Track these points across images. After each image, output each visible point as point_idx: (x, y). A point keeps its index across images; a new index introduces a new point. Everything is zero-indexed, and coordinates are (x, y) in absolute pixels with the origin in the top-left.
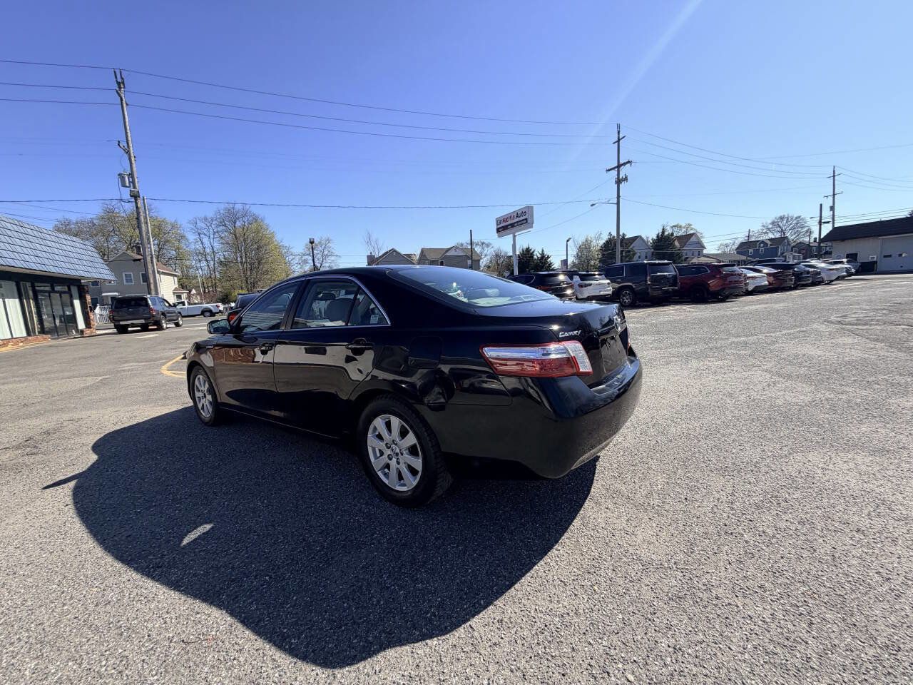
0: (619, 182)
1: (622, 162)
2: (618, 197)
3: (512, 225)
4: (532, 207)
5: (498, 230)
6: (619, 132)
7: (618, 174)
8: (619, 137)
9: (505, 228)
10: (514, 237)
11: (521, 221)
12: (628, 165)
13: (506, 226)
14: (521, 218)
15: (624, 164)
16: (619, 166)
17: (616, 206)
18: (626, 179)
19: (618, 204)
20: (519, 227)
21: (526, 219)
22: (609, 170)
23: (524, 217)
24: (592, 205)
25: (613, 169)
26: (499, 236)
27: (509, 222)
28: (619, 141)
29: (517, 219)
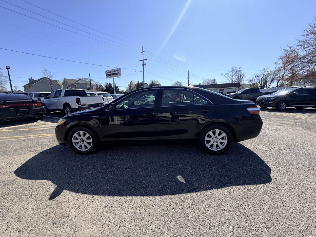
0: (144, 65)
1: (144, 59)
2: (144, 70)
3: (113, 74)
4: (121, 69)
5: (107, 75)
6: (143, 49)
7: (143, 63)
8: (143, 51)
9: (110, 75)
10: (114, 79)
11: (116, 73)
13: (109, 74)
14: (117, 72)
15: (145, 60)
16: (143, 60)
17: (143, 73)
18: (145, 65)
19: (143, 72)
20: (116, 75)
21: (119, 73)
22: (140, 61)
23: (118, 72)
24: (135, 71)
25: (142, 60)
26: (107, 78)
27: (112, 73)
28: (143, 52)
29: (115, 72)
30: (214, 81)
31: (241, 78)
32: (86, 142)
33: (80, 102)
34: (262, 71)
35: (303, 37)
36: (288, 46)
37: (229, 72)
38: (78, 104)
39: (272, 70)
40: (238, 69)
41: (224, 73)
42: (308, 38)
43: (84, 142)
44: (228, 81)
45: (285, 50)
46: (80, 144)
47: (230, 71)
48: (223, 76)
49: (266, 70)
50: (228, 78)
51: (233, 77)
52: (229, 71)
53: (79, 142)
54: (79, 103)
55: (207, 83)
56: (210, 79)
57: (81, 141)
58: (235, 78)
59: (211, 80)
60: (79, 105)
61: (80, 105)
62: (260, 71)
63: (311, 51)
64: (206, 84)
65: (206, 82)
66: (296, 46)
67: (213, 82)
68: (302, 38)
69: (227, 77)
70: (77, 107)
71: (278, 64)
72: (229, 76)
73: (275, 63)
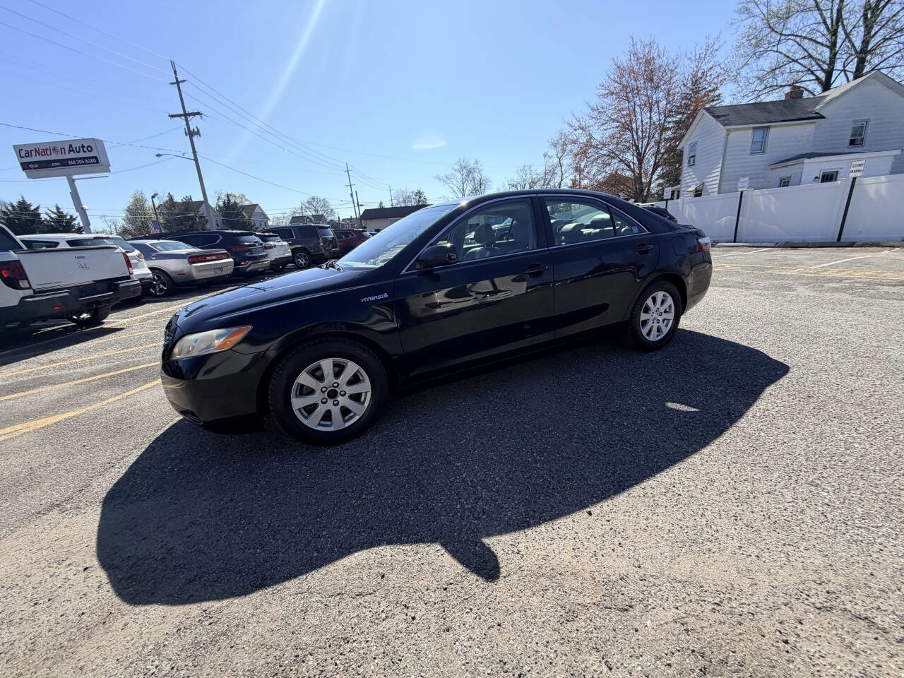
0: (191, 134)
1: (190, 112)
2: (194, 152)
4: (100, 141)
5: (25, 166)
6: (175, 72)
7: (188, 124)
8: (177, 79)
9: (45, 165)
11: (84, 158)
12: (198, 117)
13: (41, 162)
14: (83, 155)
15: (193, 114)
16: (186, 115)
17: (194, 162)
18: (198, 133)
19: (196, 160)
20: (79, 168)
22: (172, 116)
23: (89, 154)
24: (158, 155)
25: (179, 116)
26: (29, 177)
27: (54, 157)
28: (178, 83)
29: (72, 155)
30: (420, 197)
31: (483, 188)
32: (347, 395)
33: (26, 278)
34: (521, 173)
35: (597, 99)
36: (574, 115)
37: (454, 173)
38: (17, 287)
39: (539, 172)
40: (472, 164)
41: (442, 175)
42: (606, 103)
43: (340, 398)
44: (452, 195)
45: (571, 126)
46: (321, 410)
47: (455, 170)
48: (441, 183)
49: (528, 171)
50: (452, 188)
51: (465, 185)
52: (453, 168)
53: (320, 402)
54: (23, 284)
55: (404, 201)
56: (411, 190)
57: (326, 397)
58: (468, 188)
59: (412, 193)
60: (21, 293)
61: (30, 292)
62: (517, 172)
63: (612, 131)
64: (403, 205)
65: (401, 200)
66: (587, 118)
67: (417, 198)
68: (596, 101)
69: (451, 185)
70: (16, 303)
71: (551, 157)
72: (454, 182)
73: (545, 156)
